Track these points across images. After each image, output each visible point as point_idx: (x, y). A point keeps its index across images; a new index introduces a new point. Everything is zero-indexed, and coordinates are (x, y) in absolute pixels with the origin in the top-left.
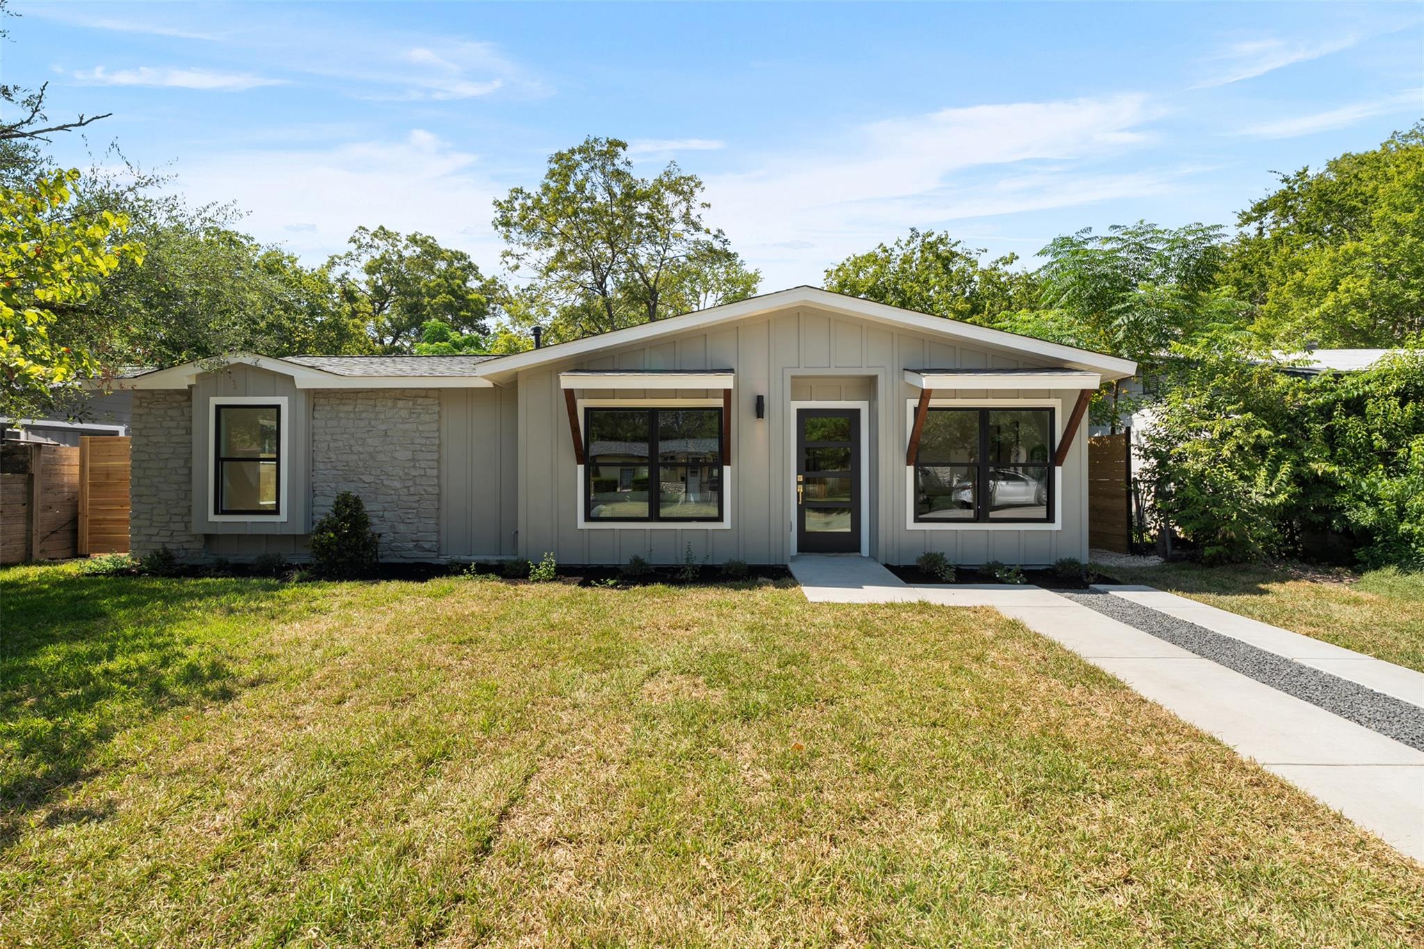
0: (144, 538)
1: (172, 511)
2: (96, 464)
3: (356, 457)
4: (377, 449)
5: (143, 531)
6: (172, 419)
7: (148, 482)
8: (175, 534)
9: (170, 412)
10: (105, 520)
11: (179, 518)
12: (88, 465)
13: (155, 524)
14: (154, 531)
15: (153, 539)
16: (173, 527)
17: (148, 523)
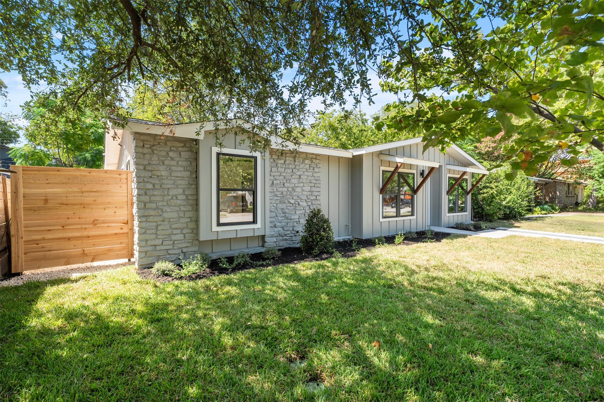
0: (150, 248)
1: (173, 226)
2: (28, 191)
3: (286, 189)
4: (296, 185)
5: (149, 243)
6: (172, 159)
7: (153, 205)
8: (175, 242)
9: (171, 154)
10: (44, 239)
11: (179, 231)
12: (21, 191)
13: (159, 237)
14: (159, 242)
15: (158, 248)
16: (174, 237)
17: (154, 236)
